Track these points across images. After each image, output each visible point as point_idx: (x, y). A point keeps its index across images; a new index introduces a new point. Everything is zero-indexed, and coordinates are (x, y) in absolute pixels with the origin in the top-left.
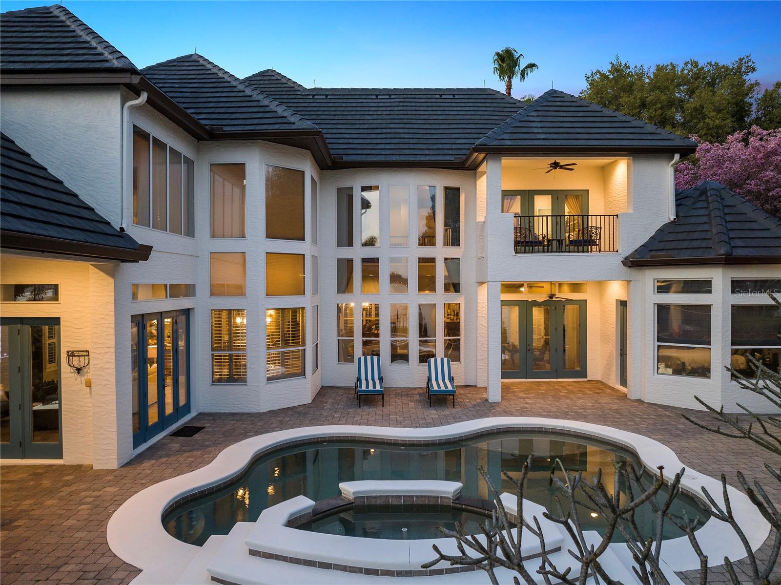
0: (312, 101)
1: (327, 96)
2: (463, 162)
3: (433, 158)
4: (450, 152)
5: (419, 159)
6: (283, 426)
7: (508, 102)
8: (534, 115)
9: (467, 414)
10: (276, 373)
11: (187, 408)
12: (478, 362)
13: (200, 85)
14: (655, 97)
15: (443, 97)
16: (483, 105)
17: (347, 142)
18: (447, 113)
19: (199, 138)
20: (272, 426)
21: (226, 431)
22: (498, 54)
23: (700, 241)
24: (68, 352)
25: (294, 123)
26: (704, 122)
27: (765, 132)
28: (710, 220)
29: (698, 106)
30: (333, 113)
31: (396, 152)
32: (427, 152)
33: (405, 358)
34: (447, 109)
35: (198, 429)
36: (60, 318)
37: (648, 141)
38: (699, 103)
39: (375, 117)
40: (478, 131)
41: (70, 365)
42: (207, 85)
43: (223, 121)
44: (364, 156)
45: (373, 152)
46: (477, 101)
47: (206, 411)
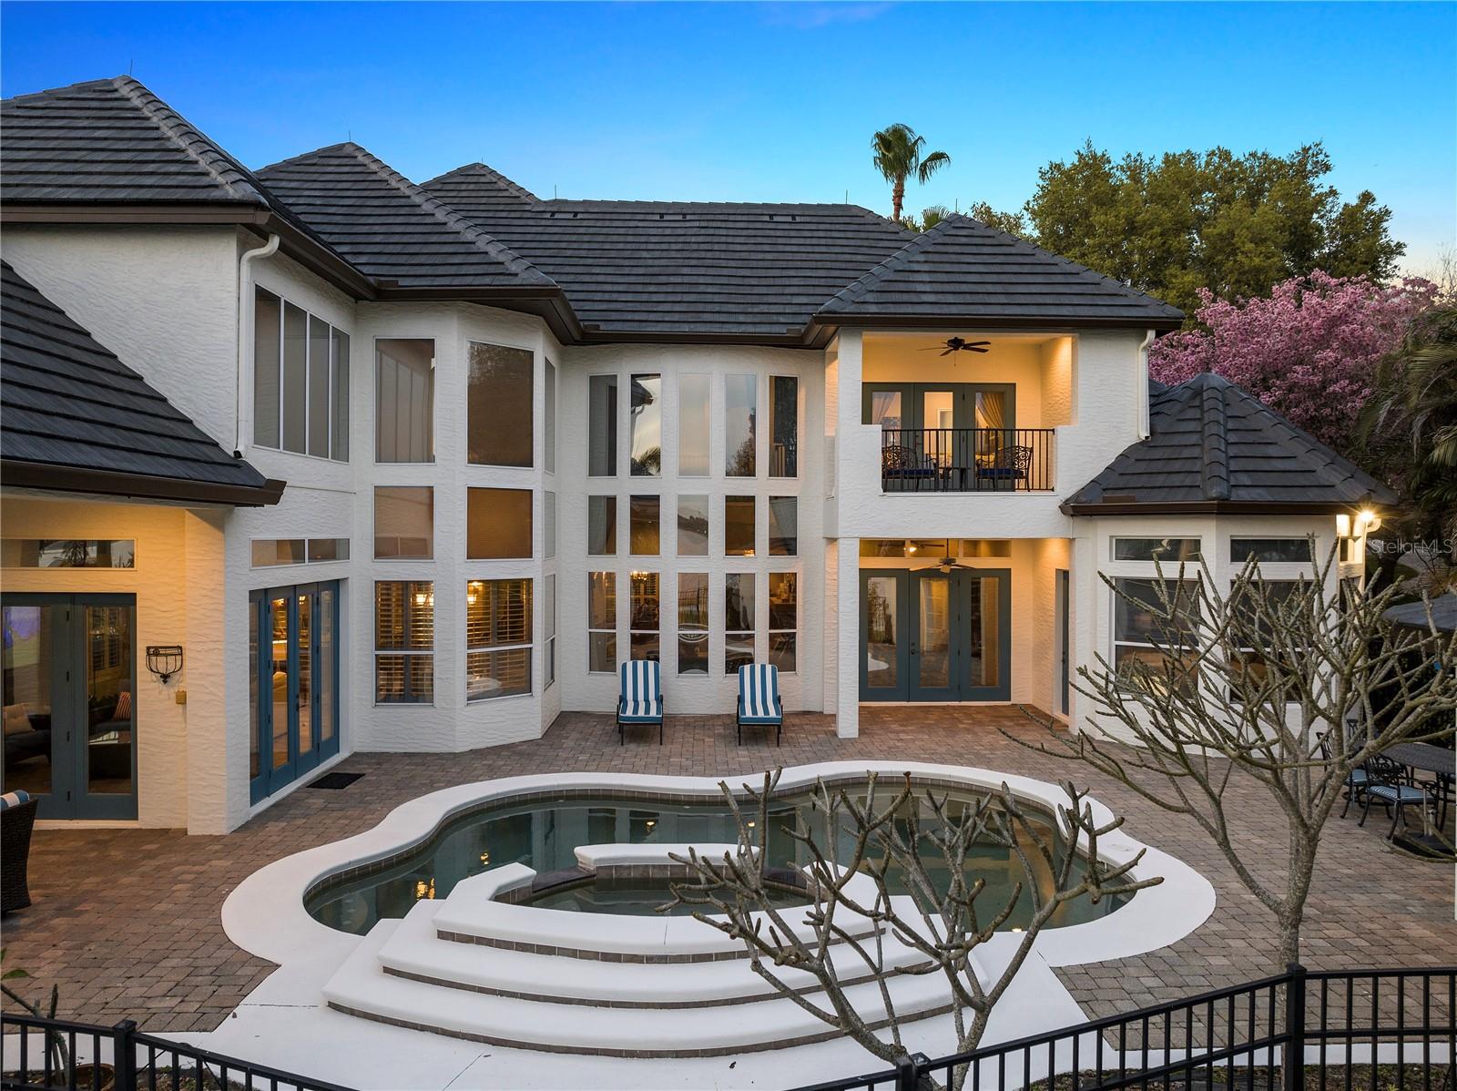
0: (549, 223)
1: (576, 214)
2: (801, 337)
3: (751, 329)
4: (782, 319)
5: (727, 330)
6: (493, 773)
7: (885, 230)
8: (919, 260)
9: (797, 757)
10: (484, 687)
11: (334, 746)
12: (826, 672)
13: (359, 202)
14: (1152, 214)
15: (776, 219)
16: (842, 235)
17: (607, 299)
18: (781, 248)
19: (358, 297)
20: (476, 772)
21: (399, 781)
22: (879, 135)
23: (1183, 474)
24: (148, 648)
25: (516, 275)
26: (1235, 261)
27: (1335, 280)
28: (1203, 440)
29: (1225, 232)
30: (586, 246)
31: (689, 317)
32: (741, 318)
33: (703, 665)
34: (780, 241)
35: (354, 778)
36: (135, 594)
37: (1104, 309)
38: (1227, 227)
39: (657, 254)
40: (831, 282)
41: (152, 671)
42: (369, 202)
43: (398, 268)
44: (636, 324)
45: (652, 317)
46: (833, 227)
47: (366, 750)
